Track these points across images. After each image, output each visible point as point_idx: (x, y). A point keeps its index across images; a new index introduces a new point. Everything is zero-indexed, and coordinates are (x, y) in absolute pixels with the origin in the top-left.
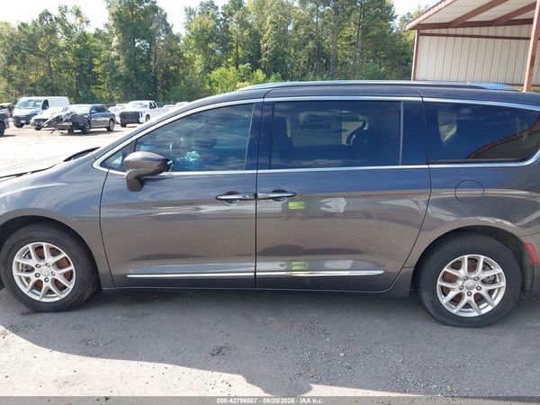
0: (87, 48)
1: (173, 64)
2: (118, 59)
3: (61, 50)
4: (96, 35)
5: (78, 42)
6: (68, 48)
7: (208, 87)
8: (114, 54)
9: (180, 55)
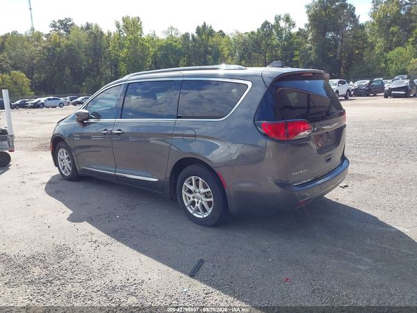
0: (291, 44)
1: (357, 48)
2: (310, 49)
3: (273, 47)
4: (298, 34)
5: (285, 40)
6: (278, 45)
7: (383, 65)
8: (309, 45)
9: (365, 41)
